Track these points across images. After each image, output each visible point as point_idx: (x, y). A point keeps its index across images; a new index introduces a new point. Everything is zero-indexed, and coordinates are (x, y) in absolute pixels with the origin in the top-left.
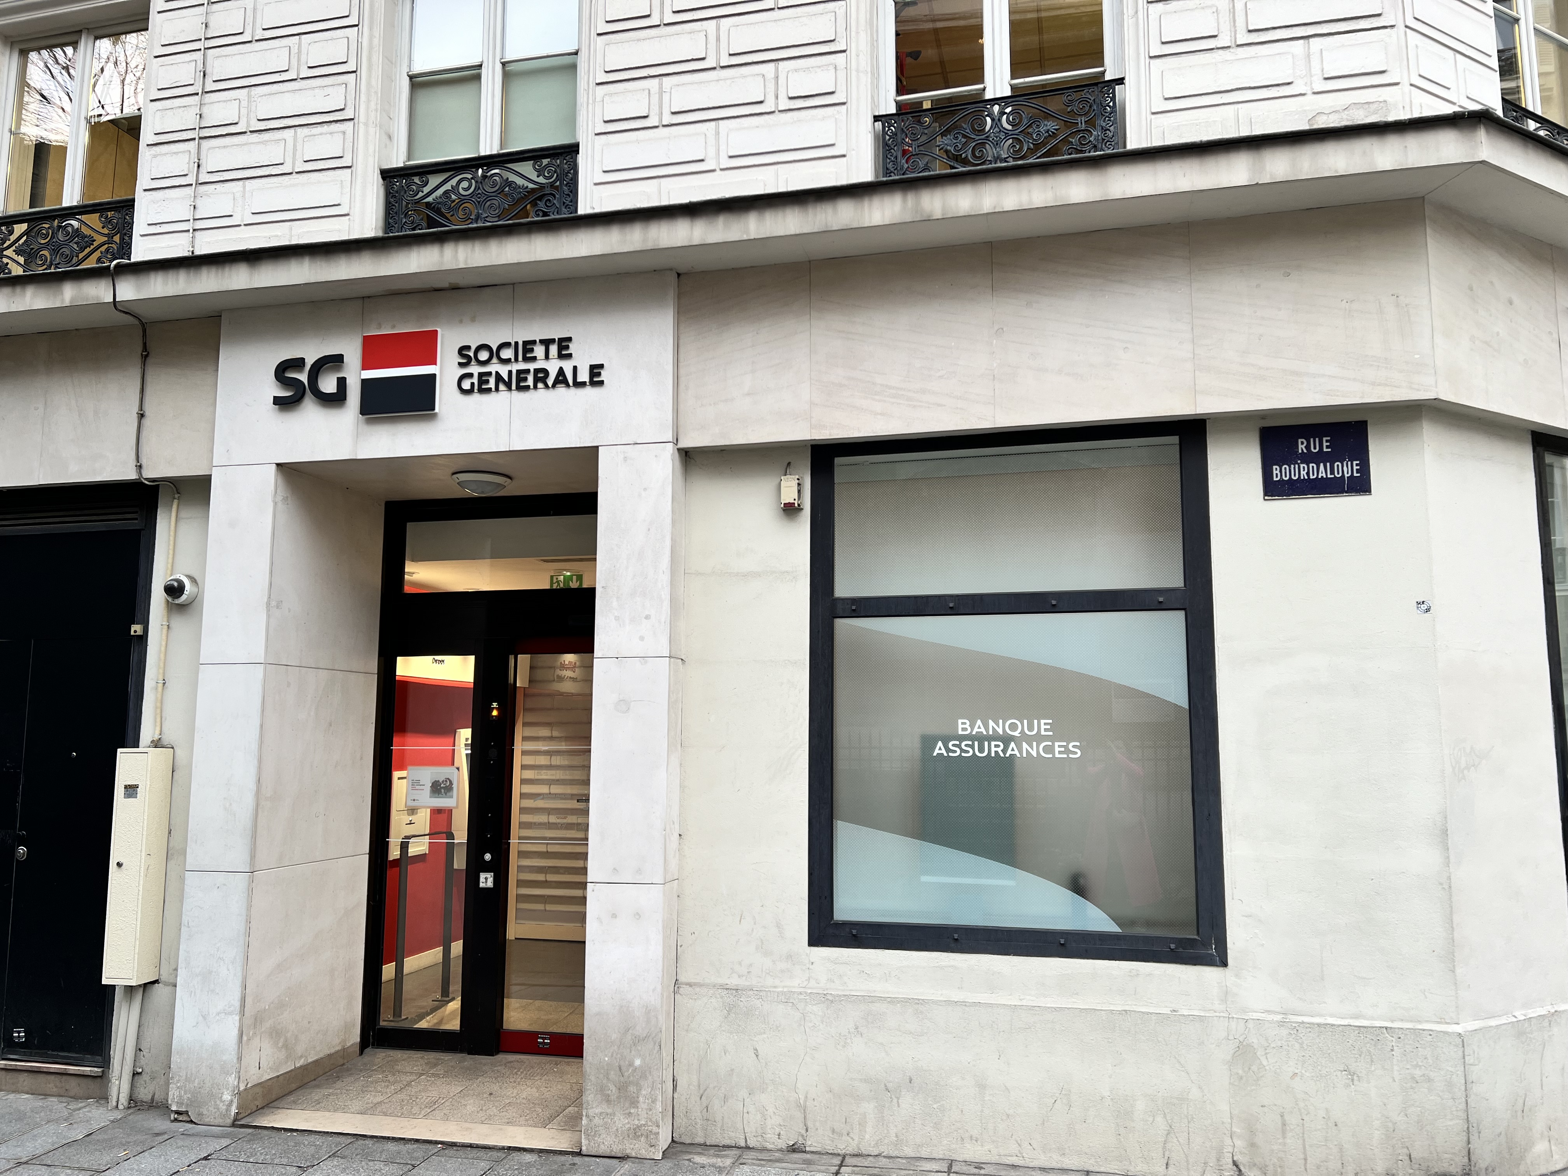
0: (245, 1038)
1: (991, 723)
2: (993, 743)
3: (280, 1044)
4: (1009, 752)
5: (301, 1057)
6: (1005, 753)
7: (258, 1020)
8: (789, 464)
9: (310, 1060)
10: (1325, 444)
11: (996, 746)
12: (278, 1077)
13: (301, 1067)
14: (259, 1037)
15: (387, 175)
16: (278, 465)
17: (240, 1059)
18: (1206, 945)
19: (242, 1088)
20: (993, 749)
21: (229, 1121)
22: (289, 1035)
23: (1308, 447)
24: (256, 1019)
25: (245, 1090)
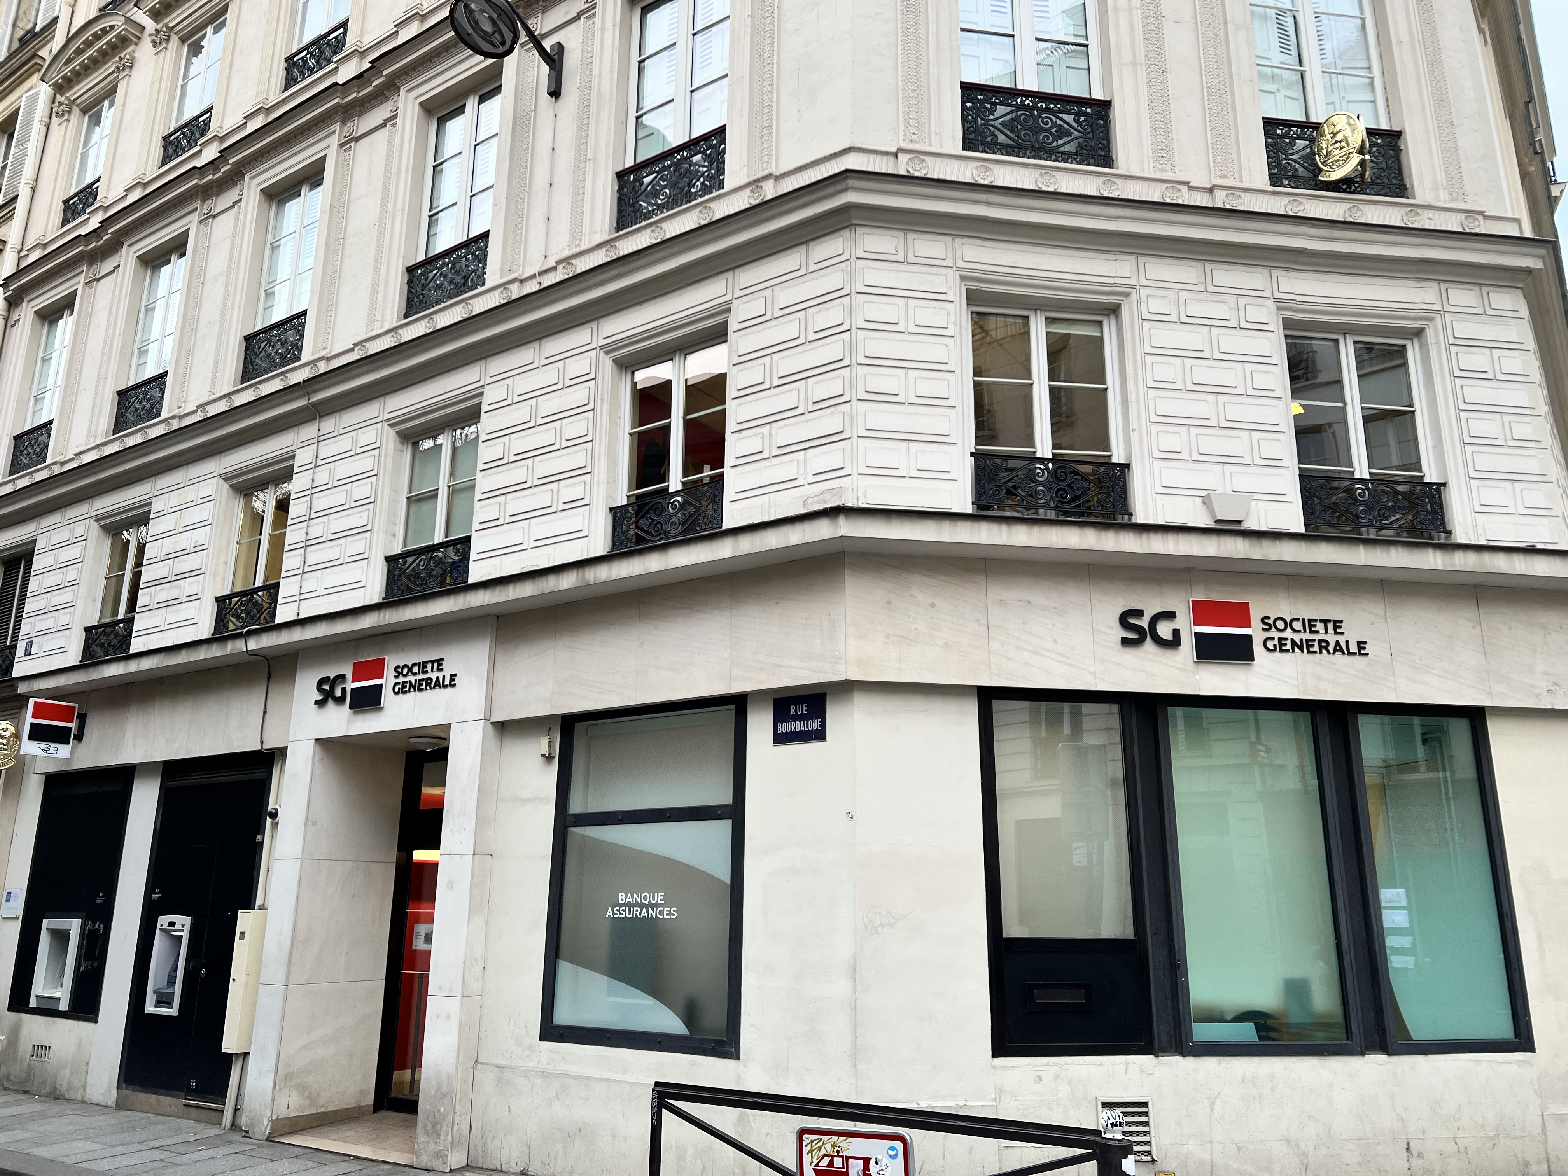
0: (277, 1087)
1: (635, 895)
2: (635, 909)
3: (306, 1095)
4: (643, 915)
5: (322, 1106)
6: (640, 915)
7: (288, 1077)
8: (550, 728)
9: (329, 1110)
10: (804, 708)
11: (637, 911)
12: (303, 1116)
13: (322, 1113)
14: (288, 1089)
15: (388, 559)
16: (316, 740)
17: (273, 1100)
18: (730, 1045)
19: (274, 1118)
20: (635, 912)
21: (265, 1137)
22: (313, 1090)
23: (796, 711)
24: (286, 1077)
25: (276, 1119)
